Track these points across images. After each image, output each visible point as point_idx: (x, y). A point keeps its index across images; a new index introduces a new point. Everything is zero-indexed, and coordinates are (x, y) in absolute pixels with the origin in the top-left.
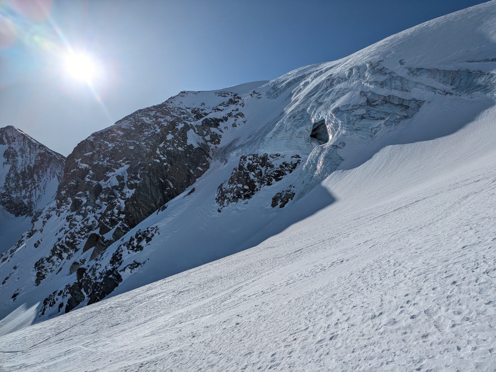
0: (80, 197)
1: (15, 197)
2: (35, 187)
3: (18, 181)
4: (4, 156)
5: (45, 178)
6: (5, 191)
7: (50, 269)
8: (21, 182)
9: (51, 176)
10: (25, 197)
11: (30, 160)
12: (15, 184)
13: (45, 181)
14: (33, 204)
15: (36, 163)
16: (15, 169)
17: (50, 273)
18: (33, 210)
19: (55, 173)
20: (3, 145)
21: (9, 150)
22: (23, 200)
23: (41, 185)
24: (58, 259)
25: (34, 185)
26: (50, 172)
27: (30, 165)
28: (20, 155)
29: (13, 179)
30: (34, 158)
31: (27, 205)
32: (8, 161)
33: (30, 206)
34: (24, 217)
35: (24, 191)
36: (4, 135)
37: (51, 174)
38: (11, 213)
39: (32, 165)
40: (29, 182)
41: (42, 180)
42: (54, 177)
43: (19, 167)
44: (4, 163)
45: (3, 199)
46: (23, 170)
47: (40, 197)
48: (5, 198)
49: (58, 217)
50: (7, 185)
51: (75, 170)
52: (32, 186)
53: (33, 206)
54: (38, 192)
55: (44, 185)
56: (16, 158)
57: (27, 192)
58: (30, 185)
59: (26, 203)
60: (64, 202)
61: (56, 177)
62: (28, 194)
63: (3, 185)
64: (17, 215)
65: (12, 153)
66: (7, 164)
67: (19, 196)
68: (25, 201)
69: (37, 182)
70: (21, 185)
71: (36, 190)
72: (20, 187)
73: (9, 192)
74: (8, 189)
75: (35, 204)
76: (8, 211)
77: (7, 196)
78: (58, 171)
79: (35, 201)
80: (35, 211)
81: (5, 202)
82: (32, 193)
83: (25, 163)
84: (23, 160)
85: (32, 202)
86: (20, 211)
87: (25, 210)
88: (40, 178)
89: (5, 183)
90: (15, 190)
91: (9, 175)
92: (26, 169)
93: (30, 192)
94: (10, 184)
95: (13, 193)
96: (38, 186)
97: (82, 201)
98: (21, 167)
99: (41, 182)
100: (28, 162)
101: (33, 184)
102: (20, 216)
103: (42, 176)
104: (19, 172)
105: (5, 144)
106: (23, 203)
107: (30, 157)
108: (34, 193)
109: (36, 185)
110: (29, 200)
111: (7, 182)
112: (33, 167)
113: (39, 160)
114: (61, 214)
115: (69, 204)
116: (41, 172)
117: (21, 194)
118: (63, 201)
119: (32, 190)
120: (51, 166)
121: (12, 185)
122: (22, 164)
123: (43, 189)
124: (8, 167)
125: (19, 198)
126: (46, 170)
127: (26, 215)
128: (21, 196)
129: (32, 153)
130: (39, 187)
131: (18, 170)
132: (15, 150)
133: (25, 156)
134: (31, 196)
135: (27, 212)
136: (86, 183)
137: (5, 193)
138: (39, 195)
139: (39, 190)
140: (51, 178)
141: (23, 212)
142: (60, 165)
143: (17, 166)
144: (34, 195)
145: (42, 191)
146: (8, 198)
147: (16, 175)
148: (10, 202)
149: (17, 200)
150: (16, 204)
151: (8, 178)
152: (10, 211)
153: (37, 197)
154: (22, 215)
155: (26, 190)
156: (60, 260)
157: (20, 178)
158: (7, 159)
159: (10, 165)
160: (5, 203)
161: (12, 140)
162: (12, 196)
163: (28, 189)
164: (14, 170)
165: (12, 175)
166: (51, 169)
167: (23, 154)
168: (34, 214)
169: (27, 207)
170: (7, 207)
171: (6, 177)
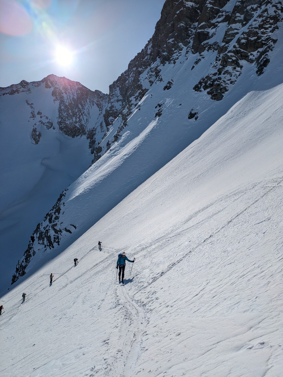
0: (204, 29)
1: (69, 123)
2: (81, 114)
3: (68, 111)
4: (53, 96)
5: (87, 106)
6: (60, 120)
7: (229, 80)
8: (70, 111)
9: (91, 104)
10: (76, 122)
11: (73, 94)
12: (67, 113)
13: (88, 109)
14: (84, 126)
15: (78, 96)
16: (64, 102)
17: (230, 84)
18: (85, 130)
19: (93, 102)
20: (50, 88)
21: (55, 90)
22: (75, 125)
23: (86, 112)
24: (235, 68)
25: (81, 112)
26: (90, 102)
27: (74, 97)
28: (64, 92)
29: (64, 110)
30: (75, 92)
31: (79, 128)
32: (56, 98)
33: (82, 128)
34: (79, 136)
35: (74, 118)
36: (48, 81)
37: (90, 103)
38: (68, 136)
39: (75, 97)
40: (77, 111)
41: (86, 108)
42: (94, 105)
43: (66, 101)
44: (54, 100)
45: (60, 126)
46: (70, 102)
47: (88, 120)
48: (62, 124)
49: (174, 64)
50: (61, 115)
51: (182, 9)
52: (79, 113)
53: (84, 127)
54: (85, 118)
55: (88, 112)
56: (62, 94)
57: (77, 118)
58: (78, 113)
59: (78, 126)
60: (175, 50)
61: (95, 105)
62: (78, 120)
63: (58, 116)
64: (73, 137)
65: (58, 92)
66: (56, 100)
67: (71, 122)
68: (77, 125)
69: (82, 110)
70: (71, 114)
71: (83, 116)
72: (71, 115)
73: (63, 120)
74: (62, 118)
75: (86, 126)
76: (66, 135)
77: (63, 123)
78: (95, 100)
79: (85, 124)
80: (87, 130)
81: (63, 127)
82: (80, 118)
83: (69, 97)
84: (67, 96)
85: (83, 125)
86: (75, 133)
87: (78, 131)
88: (83, 107)
89: (59, 114)
90: (68, 118)
91: (60, 108)
92: (72, 101)
93: (79, 118)
94: (63, 114)
95: (67, 121)
96: (83, 113)
97: (208, 33)
98: (67, 100)
99: (85, 109)
100: (72, 96)
101: (79, 112)
102: (76, 137)
103: (84, 105)
104: (67, 104)
105: (50, 87)
106: (76, 127)
107: (72, 92)
108: (82, 118)
109: (82, 112)
110: (80, 124)
111: (60, 113)
112: (77, 99)
113: (80, 93)
114: (176, 61)
115: (181, 50)
116: (83, 102)
117: (73, 120)
118: (173, 49)
119: (80, 116)
120: (88, 97)
121: (65, 115)
122: (68, 98)
123: (88, 114)
124: (58, 102)
125: (72, 123)
126: (86, 101)
127: (80, 135)
128: (73, 122)
129: (72, 89)
130: (85, 113)
131: (66, 103)
132: (60, 89)
133: (68, 92)
134: (80, 121)
135: (80, 133)
136: (209, 9)
137: (61, 121)
138: (87, 119)
139: (85, 115)
140: (92, 106)
141: (78, 133)
142: (96, 96)
143: (64, 100)
144: (83, 120)
145: (87, 116)
146: (64, 125)
147: (66, 106)
148: (66, 127)
149: (71, 125)
150: (71, 128)
151: (60, 110)
152: (67, 134)
153: (86, 121)
154: (77, 136)
155: (75, 117)
156: (238, 69)
157: (69, 108)
158: (55, 97)
159: (59, 101)
160: (63, 129)
161: (55, 83)
162: (67, 122)
163: (77, 116)
164: (63, 104)
165: (63, 107)
166: (90, 99)
167: (66, 91)
168: (87, 133)
169: (80, 129)
170: (65, 131)
171: (58, 110)
